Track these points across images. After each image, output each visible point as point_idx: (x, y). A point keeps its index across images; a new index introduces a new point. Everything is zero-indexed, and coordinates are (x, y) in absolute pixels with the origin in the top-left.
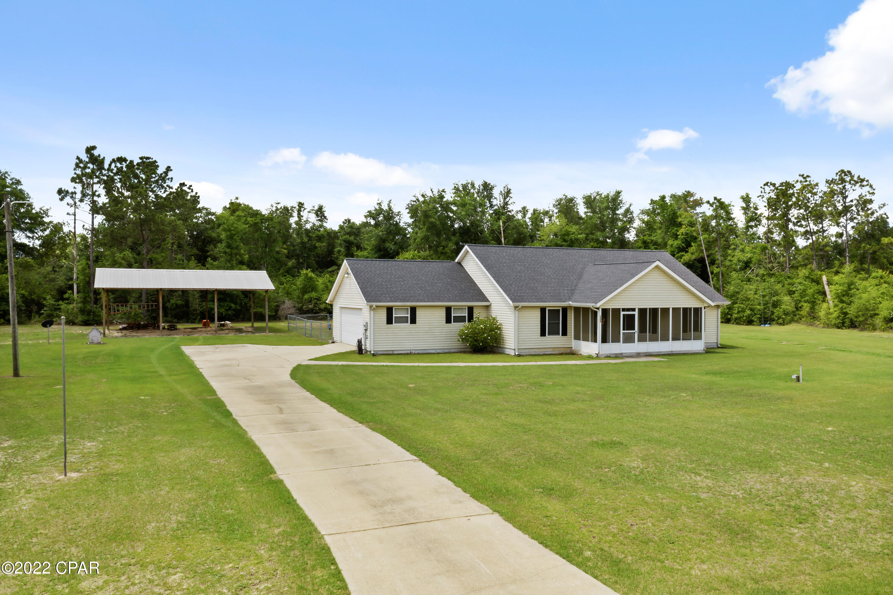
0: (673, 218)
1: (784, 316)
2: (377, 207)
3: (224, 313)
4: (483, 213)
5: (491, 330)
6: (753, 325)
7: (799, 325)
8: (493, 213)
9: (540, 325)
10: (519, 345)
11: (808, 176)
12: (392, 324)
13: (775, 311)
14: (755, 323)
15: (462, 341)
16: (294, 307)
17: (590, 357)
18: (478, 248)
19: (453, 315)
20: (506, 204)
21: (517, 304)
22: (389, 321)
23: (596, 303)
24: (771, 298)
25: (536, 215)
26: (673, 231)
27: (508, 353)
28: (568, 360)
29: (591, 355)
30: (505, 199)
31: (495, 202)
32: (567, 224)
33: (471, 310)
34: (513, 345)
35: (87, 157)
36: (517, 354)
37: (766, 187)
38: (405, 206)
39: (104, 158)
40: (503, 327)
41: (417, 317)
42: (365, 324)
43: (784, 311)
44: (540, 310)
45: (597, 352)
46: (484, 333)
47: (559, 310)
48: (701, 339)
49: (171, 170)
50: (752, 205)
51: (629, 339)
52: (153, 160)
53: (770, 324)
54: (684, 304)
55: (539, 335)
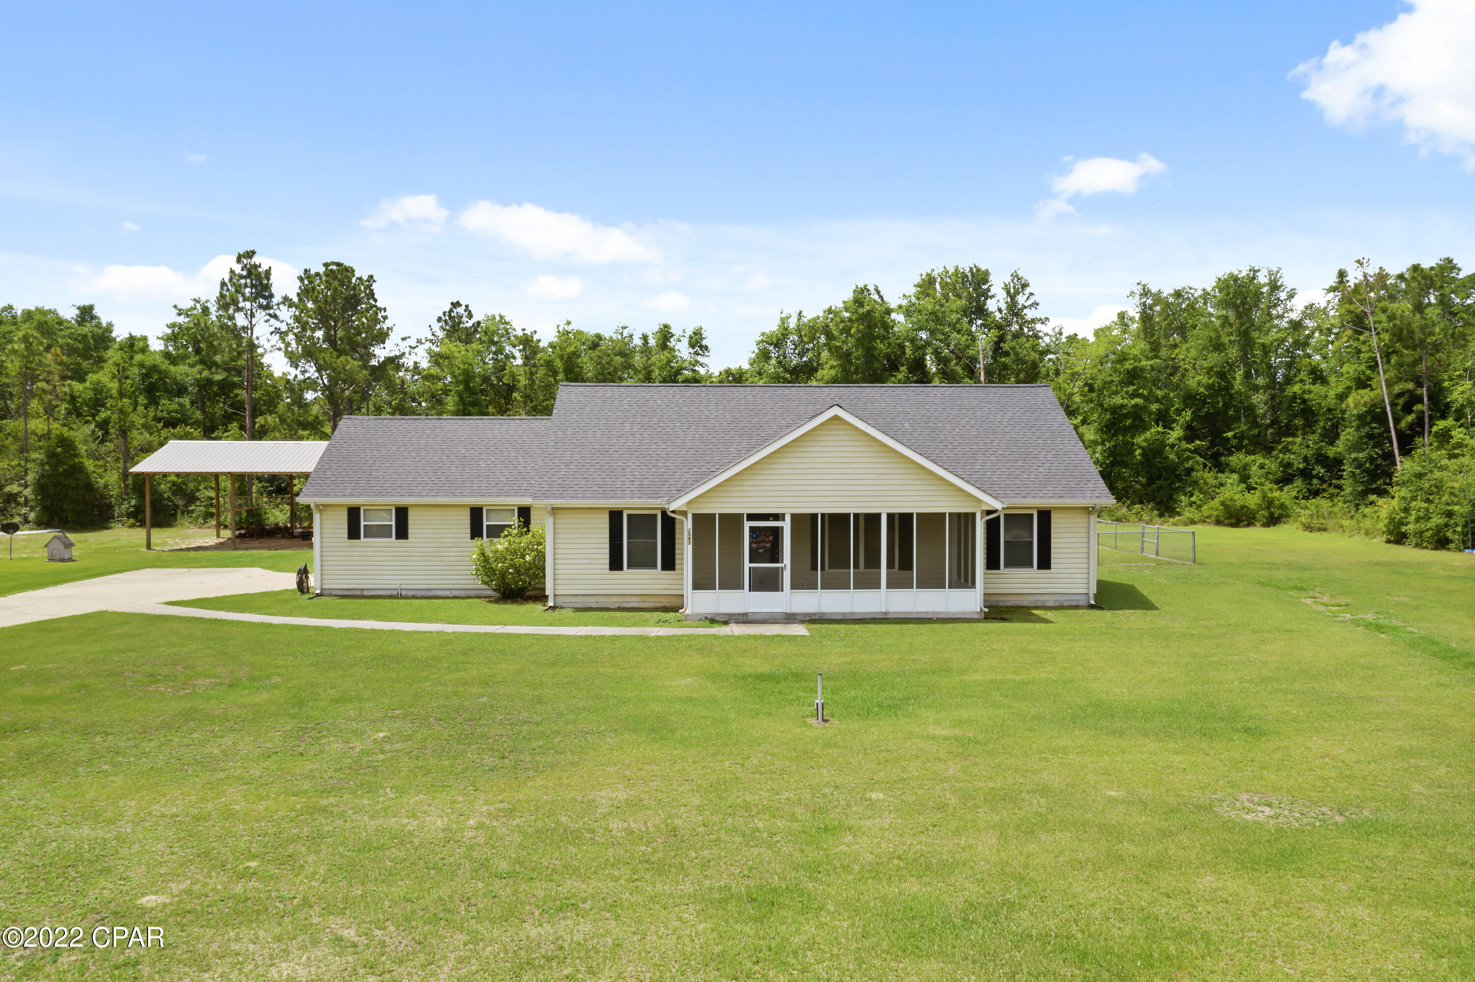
6: (1449, 549)
9: (608, 546)
10: (559, 587)
12: (359, 538)
14: (1452, 546)
19: (485, 523)
21: (541, 503)
22: (354, 533)
23: (671, 502)
33: (524, 513)
36: (551, 605)
41: (410, 527)
44: (607, 516)
47: (654, 516)
48: (972, 586)
51: (766, 583)
52: (349, 266)
54: (919, 504)
55: (608, 566)
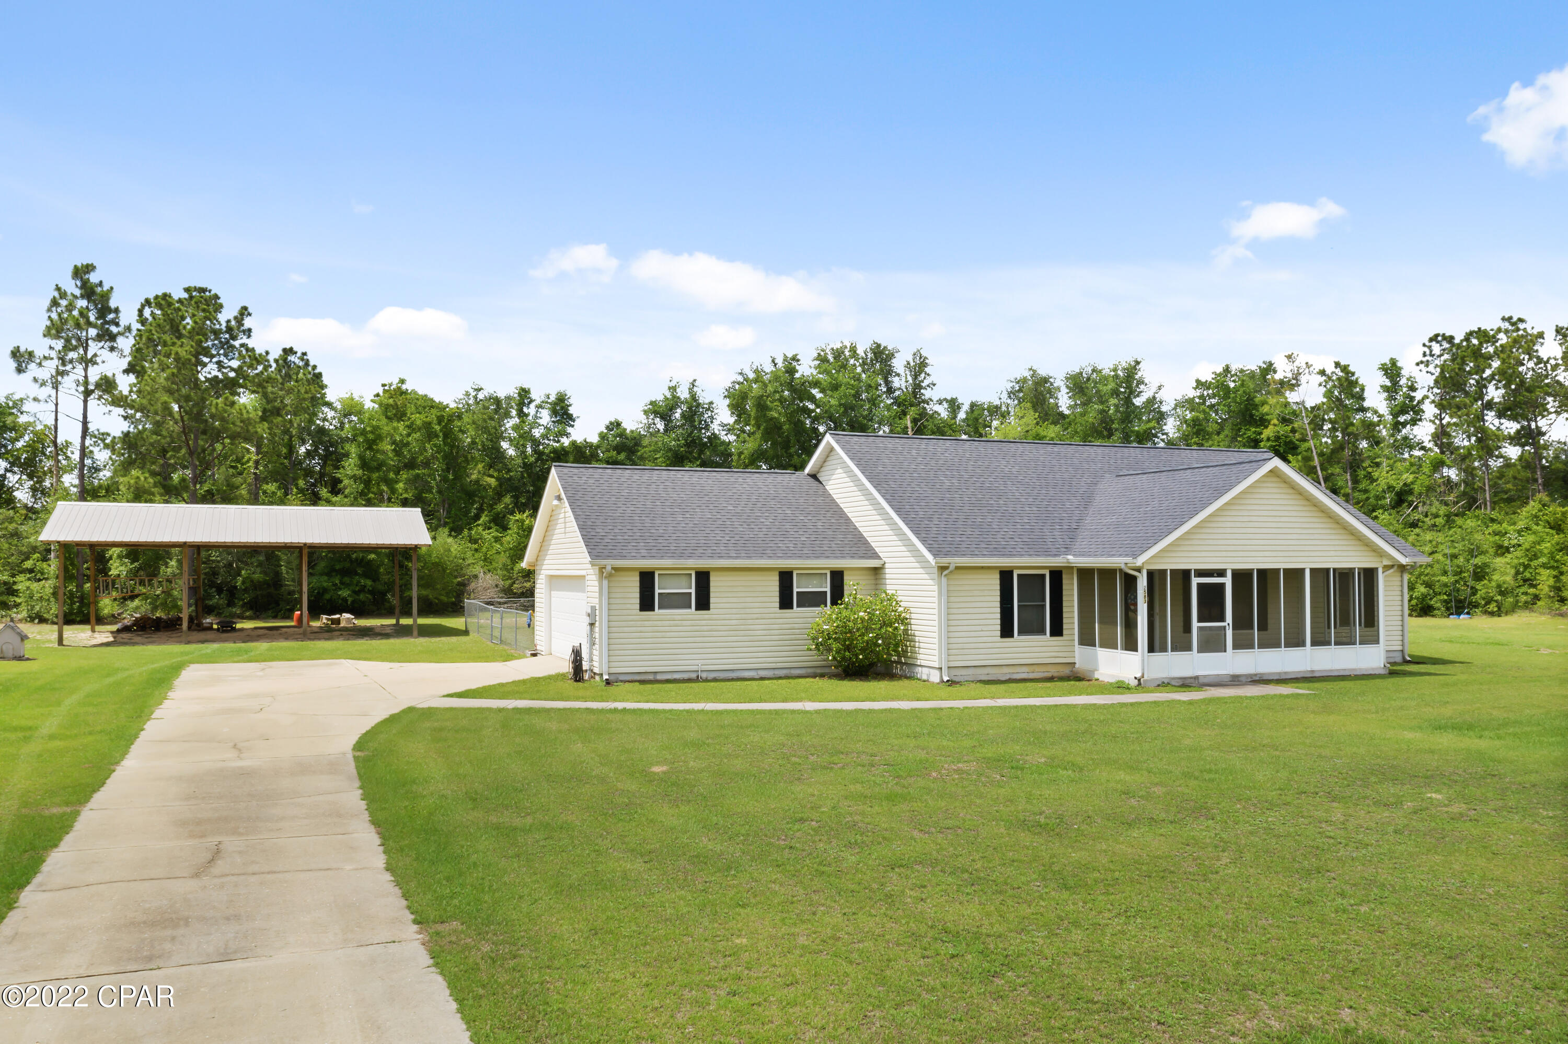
0: (1247, 409)
1: (1499, 598)
2: (669, 395)
3: (350, 600)
4: (874, 402)
5: (884, 624)
6: (1433, 616)
7: (1533, 614)
8: (893, 403)
9: (998, 610)
10: (951, 658)
11: (1521, 320)
12: (653, 610)
13: (1478, 587)
14: (1436, 612)
15: (817, 649)
16: (497, 586)
17: (1121, 687)
18: (855, 439)
19: (795, 590)
20: (917, 387)
21: (944, 561)
22: (647, 603)
23: (1135, 556)
24: (1468, 561)
25: (976, 413)
26: (1249, 433)
27: (925, 677)
28: (1070, 693)
29: (1122, 682)
30: (915, 377)
31: (896, 382)
32: (1037, 424)
33: (837, 577)
34: (936, 658)
35: (77, 286)
36: (945, 679)
37: (1434, 344)
38: (722, 391)
39: (112, 288)
40: (913, 616)
41: (712, 595)
42: (589, 611)
43: (1499, 586)
44: (998, 576)
45: (1139, 675)
46: (868, 629)
47: (1043, 576)
48: (1377, 642)
49: (250, 314)
50: (1403, 382)
51: (1212, 644)
52: (213, 293)
53: (1468, 613)
54: (1336, 559)
55: (999, 633)
